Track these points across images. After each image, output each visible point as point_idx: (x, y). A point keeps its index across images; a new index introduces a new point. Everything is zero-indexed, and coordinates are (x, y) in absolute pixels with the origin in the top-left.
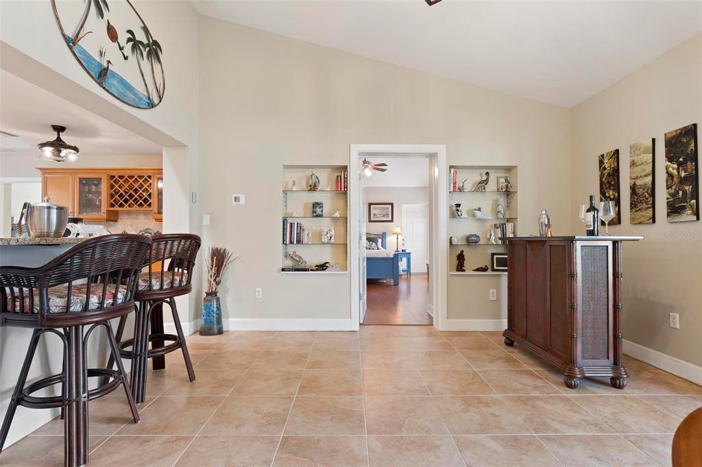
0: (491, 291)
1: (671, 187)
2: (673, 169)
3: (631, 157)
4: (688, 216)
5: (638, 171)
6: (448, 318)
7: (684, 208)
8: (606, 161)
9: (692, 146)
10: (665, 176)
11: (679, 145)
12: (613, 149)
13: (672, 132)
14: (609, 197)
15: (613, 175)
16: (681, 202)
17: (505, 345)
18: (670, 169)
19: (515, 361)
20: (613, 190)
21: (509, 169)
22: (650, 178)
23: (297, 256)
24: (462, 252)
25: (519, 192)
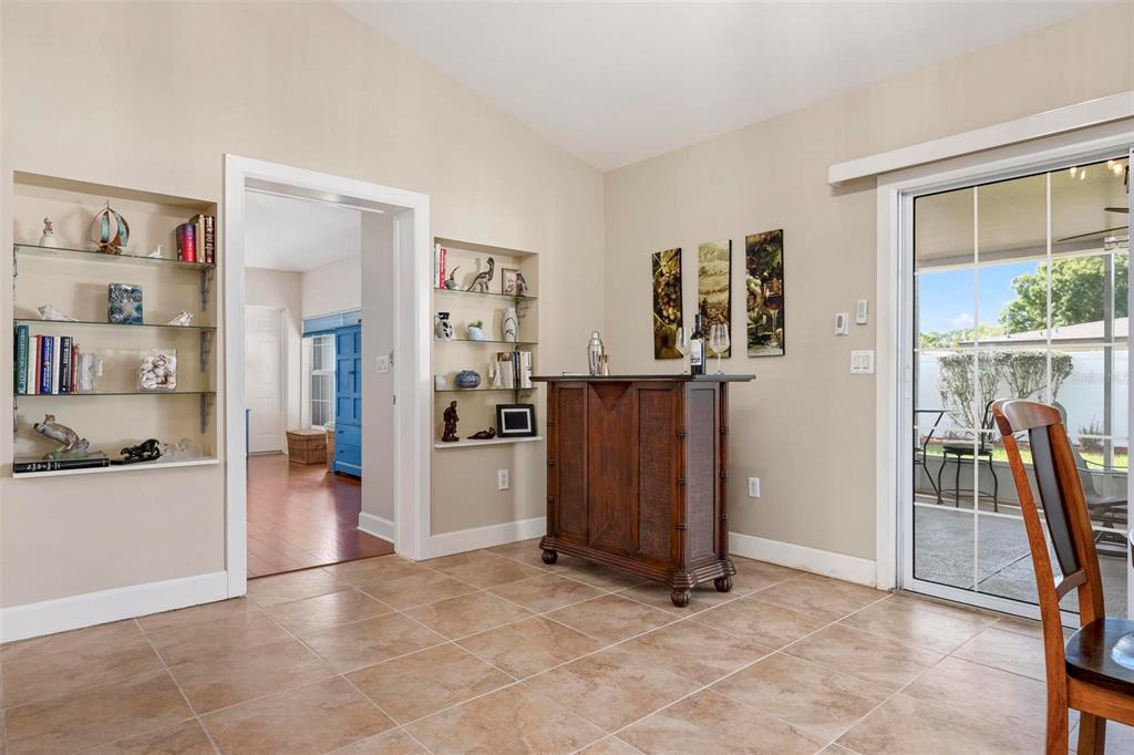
0: (500, 473)
1: (753, 309)
2: (756, 285)
3: (700, 261)
4: (772, 348)
5: (709, 283)
6: (433, 532)
7: (767, 338)
8: (663, 263)
9: (779, 258)
10: (746, 294)
11: (763, 255)
12: (675, 247)
13: (755, 236)
14: (668, 317)
15: (675, 286)
16: (765, 330)
17: (543, 564)
18: (753, 285)
19: (580, 585)
20: (674, 307)
21: (520, 257)
22: (727, 294)
23: (57, 427)
24: (454, 404)
25: (540, 299)
